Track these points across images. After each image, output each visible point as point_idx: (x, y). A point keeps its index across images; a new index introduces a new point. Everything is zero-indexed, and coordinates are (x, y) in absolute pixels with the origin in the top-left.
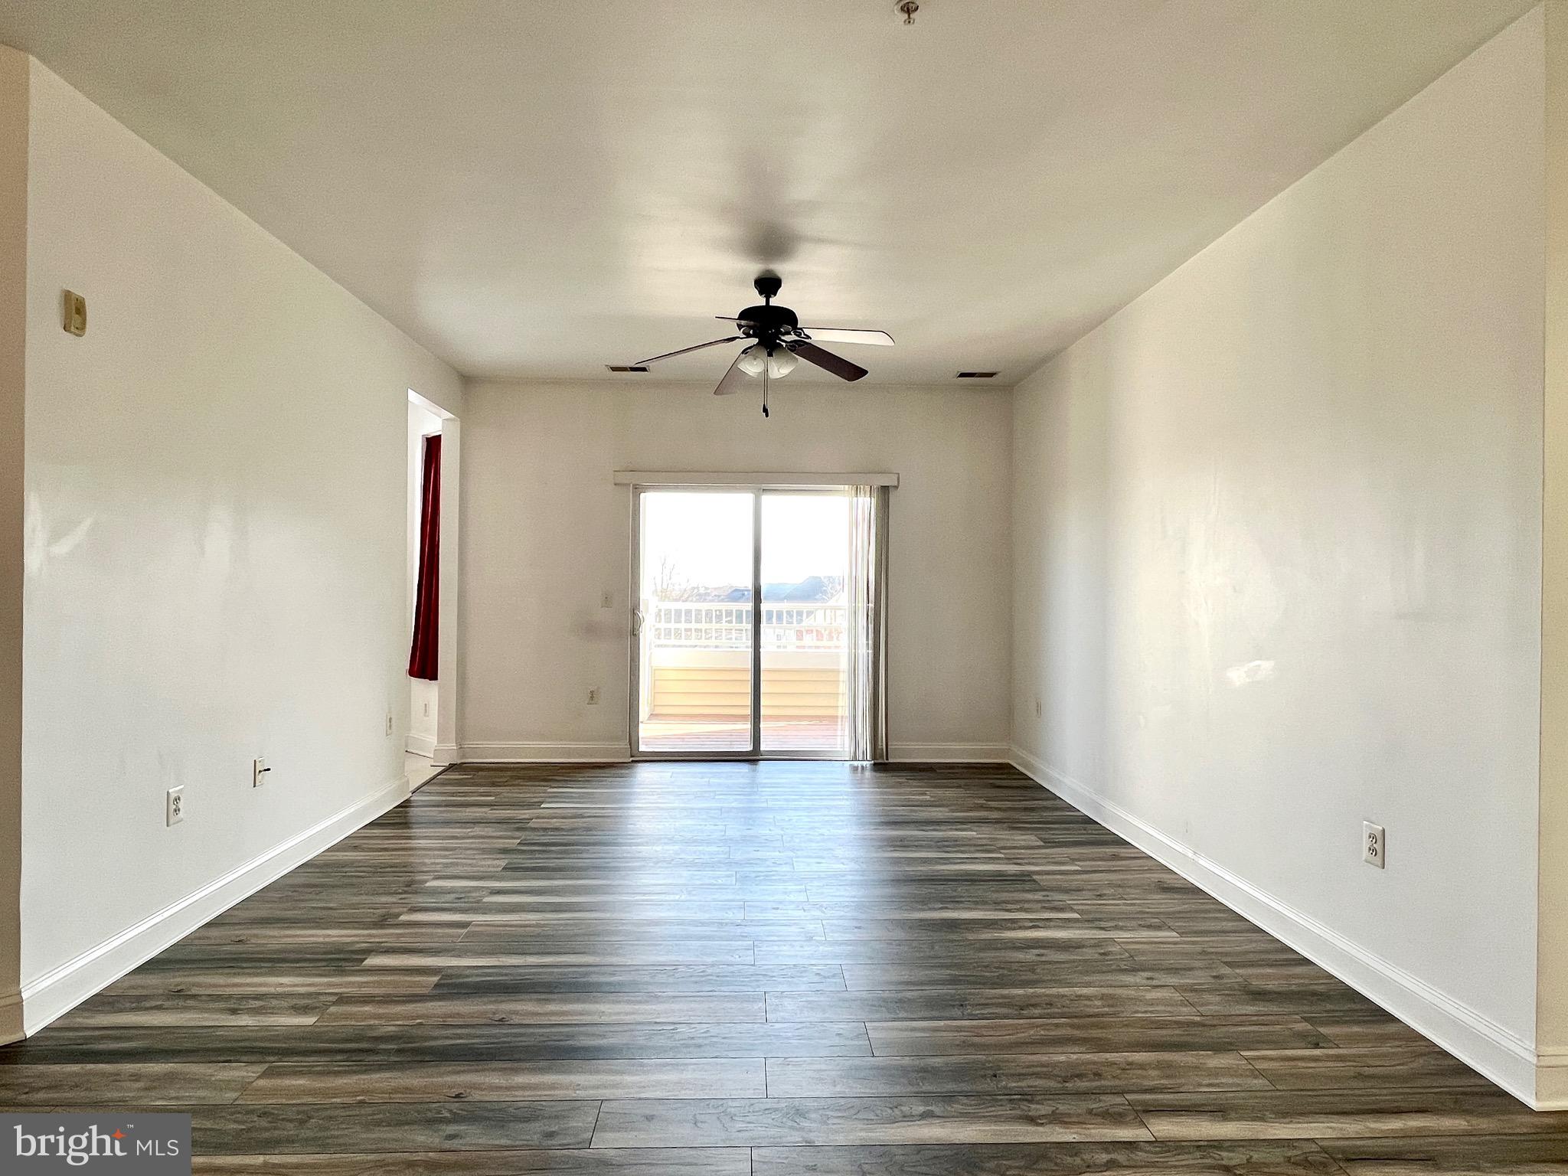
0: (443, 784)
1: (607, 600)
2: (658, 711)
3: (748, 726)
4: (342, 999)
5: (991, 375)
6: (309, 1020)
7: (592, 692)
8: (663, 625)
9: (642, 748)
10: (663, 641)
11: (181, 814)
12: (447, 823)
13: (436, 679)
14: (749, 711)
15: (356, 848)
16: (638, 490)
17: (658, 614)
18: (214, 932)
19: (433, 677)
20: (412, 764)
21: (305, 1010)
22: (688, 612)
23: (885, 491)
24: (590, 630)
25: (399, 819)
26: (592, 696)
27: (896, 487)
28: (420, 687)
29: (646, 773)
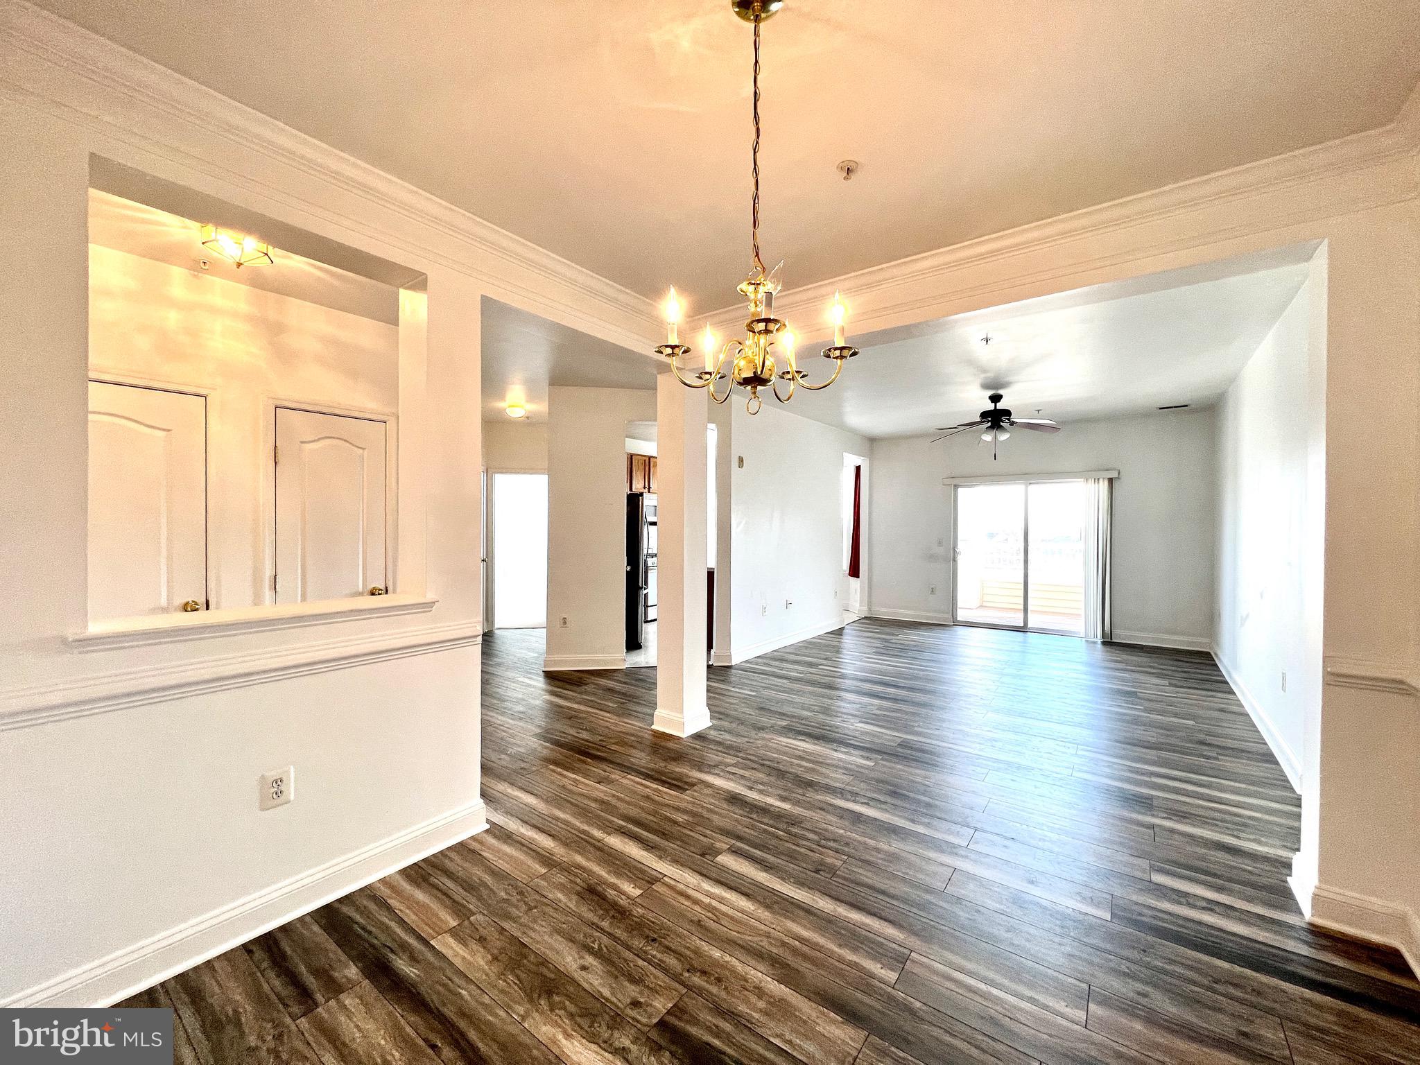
0: (860, 623)
1: (940, 543)
2: (985, 604)
3: (1021, 613)
4: (810, 673)
5: (1187, 406)
6: (802, 675)
7: (932, 589)
9: (959, 619)
11: (766, 613)
14: (1022, 607)
15: (821, 639)
16: (956, 487)
18: (775, 653)
19: (858, 577)
20: (846, 615)
21: (800, 673)
23: (1111, 480)
24: (932, 558)
25: (839, 632)
26: (933, 591)
27: (1118, 478)
28: (853, 579)
29: (961, 631)
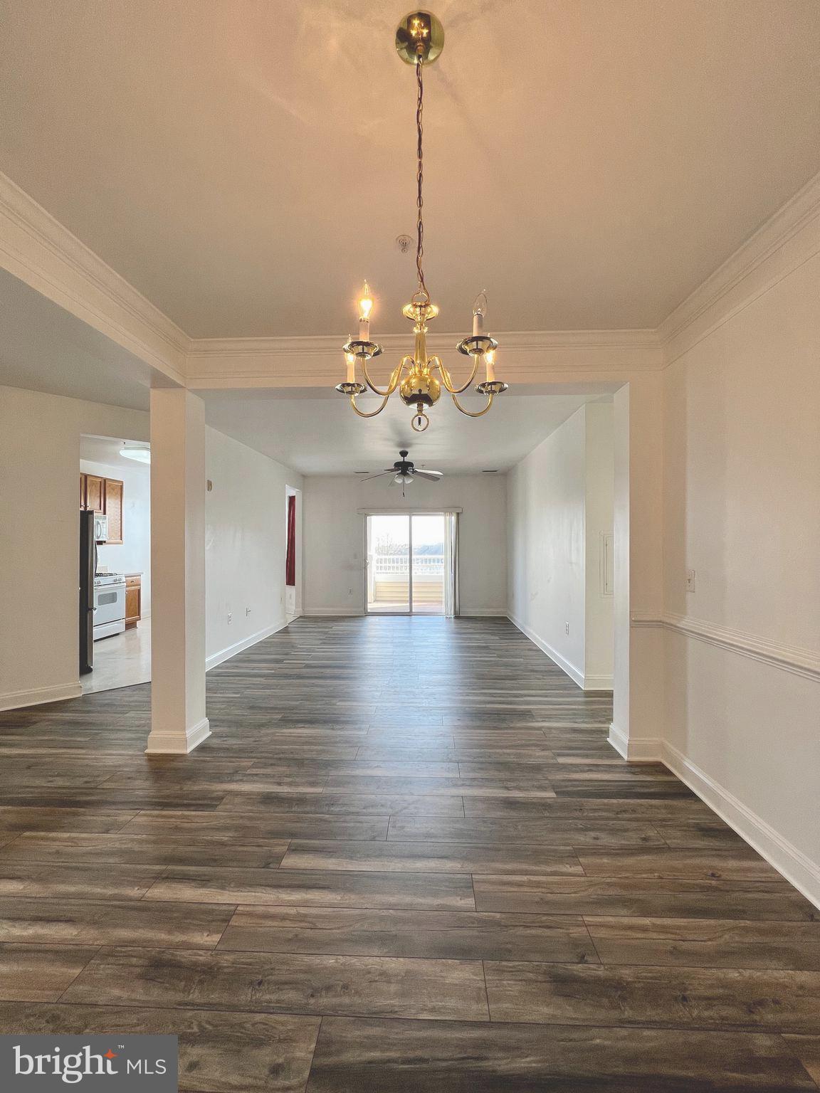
0: (299, 622)
1: (355, 556)
2: (378, 599)
3: (408, 604)
5: (495, 471)
7: (350, 590)
8: (379, 565)
9: (369, 611)
10: (379, 571)
11: (231, 622)
12: (302, 632)
13: (294, 585)
14: (408, 599)
16: (366, 515)
17: (377, 561)
20: (287, 615)
22: (389, 559)
23: (458, 514)
24: (349, 567)
25: (285, 631)
26: (350, 592)
27: (461, 512)
28: (290, 588)
29: (371, 619)
